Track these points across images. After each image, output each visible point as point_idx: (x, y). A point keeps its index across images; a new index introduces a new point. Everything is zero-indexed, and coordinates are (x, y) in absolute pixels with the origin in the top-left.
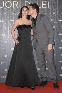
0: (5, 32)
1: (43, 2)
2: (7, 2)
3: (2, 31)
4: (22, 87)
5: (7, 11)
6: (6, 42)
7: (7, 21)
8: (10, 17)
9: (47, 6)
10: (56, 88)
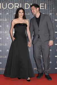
0: (7, 30)
1: (41, 4)
2: (9, 4)
3: (5, 29)
4: (19, 78)
5: (10, 12)
6: (8, 38)
7: (9, 20)
8: (12, 17)
9: (45, 8)
10: (50, 80)
